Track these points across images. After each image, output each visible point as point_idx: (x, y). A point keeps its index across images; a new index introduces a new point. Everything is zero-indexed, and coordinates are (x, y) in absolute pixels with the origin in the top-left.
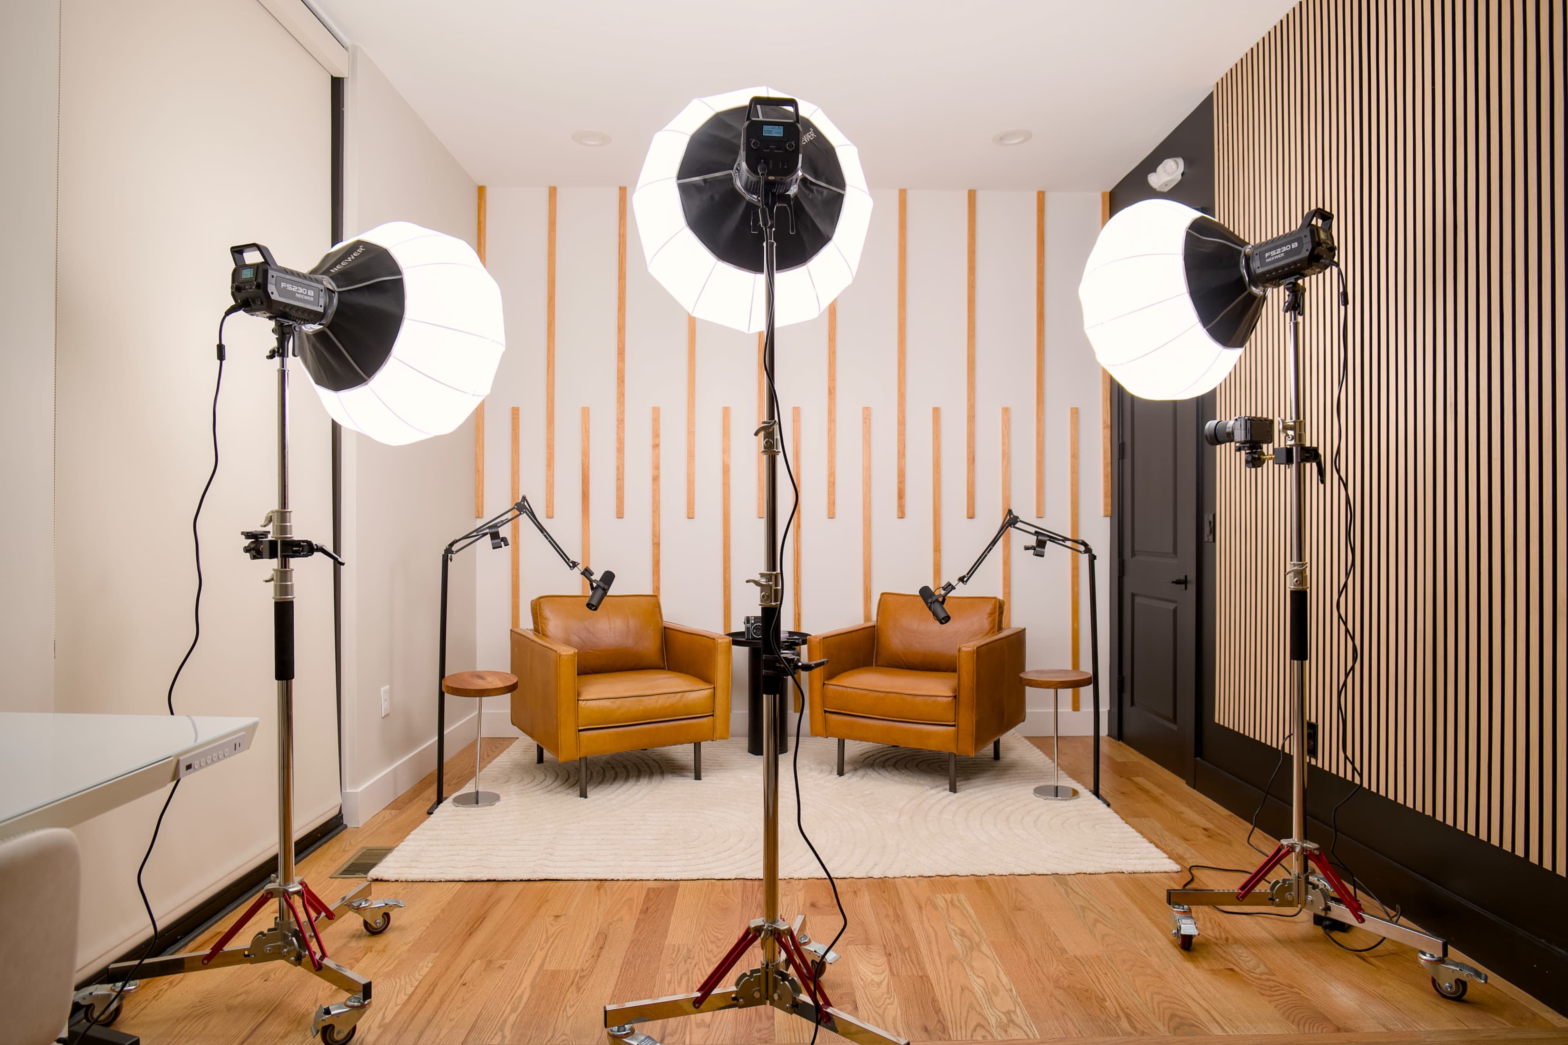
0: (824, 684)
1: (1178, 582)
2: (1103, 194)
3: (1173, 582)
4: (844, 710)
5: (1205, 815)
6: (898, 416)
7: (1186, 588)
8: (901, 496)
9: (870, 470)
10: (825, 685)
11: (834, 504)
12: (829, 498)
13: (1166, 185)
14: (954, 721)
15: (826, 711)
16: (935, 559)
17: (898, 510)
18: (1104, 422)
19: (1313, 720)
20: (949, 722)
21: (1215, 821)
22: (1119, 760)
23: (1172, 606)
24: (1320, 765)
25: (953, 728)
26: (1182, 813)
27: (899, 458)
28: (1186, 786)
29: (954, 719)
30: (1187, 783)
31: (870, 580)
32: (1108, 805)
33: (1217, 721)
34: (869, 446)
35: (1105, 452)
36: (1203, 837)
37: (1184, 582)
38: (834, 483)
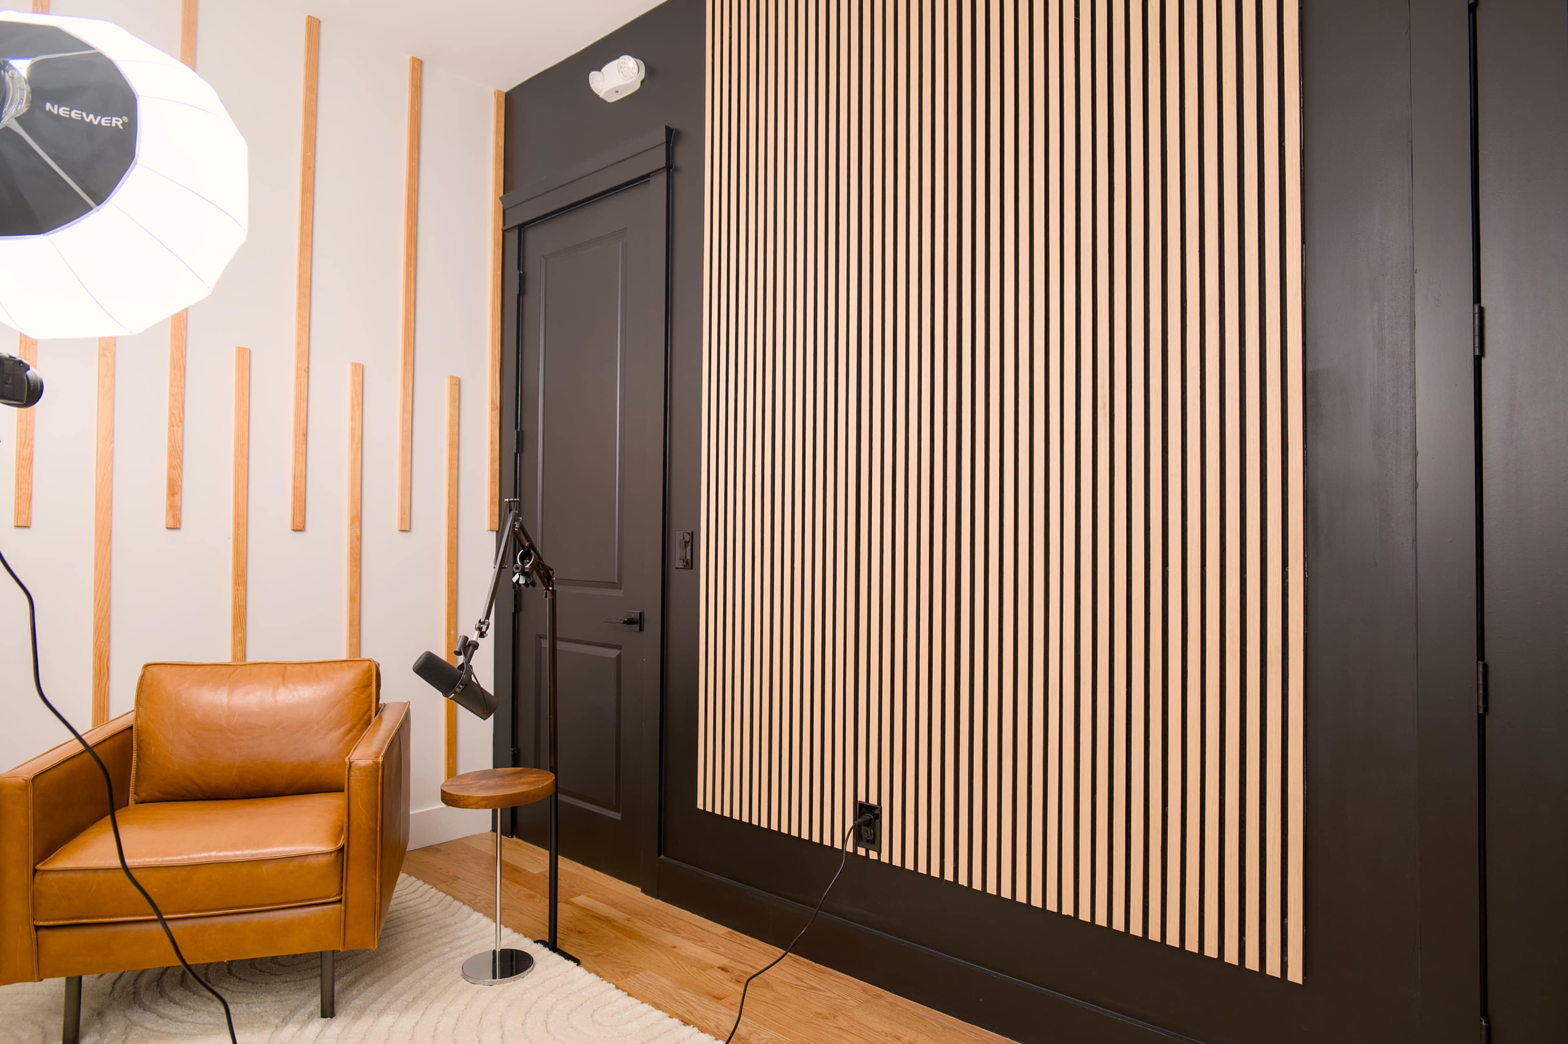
0: (35, 871)
1: (630, 622)
2: (498, 93)
3: (625, 622)
4: (87, 918)
5: (703, 941)
6: (172, 353)
7: (641, 629)
8: (174, 489)
9: (113, 442)
10: (38, 876)
11: (30, 499)
12: (19, 489)
13: (617, 92)
14: (338, 894)
15: (37, 928)
16: (236, 597)
17: (167, 514)
18: (493, 402)
19: (873, 801)
20: (329, 897)
21: (722, 950)
22: (535, 872)
23: (613, 653)
24: (885, 859)
25: (337, 906)
26: (674, 947)
27: (171, 425)
28: (643, 894)
29: (337, 891)
30: (643, 891)
31: (109, 638)
32: (577, 962)
33: (700, 806)
34: (112, 399)
35: (492, 443)
36: (730, 984)
37: (637, 622)
38: (31, 461)
